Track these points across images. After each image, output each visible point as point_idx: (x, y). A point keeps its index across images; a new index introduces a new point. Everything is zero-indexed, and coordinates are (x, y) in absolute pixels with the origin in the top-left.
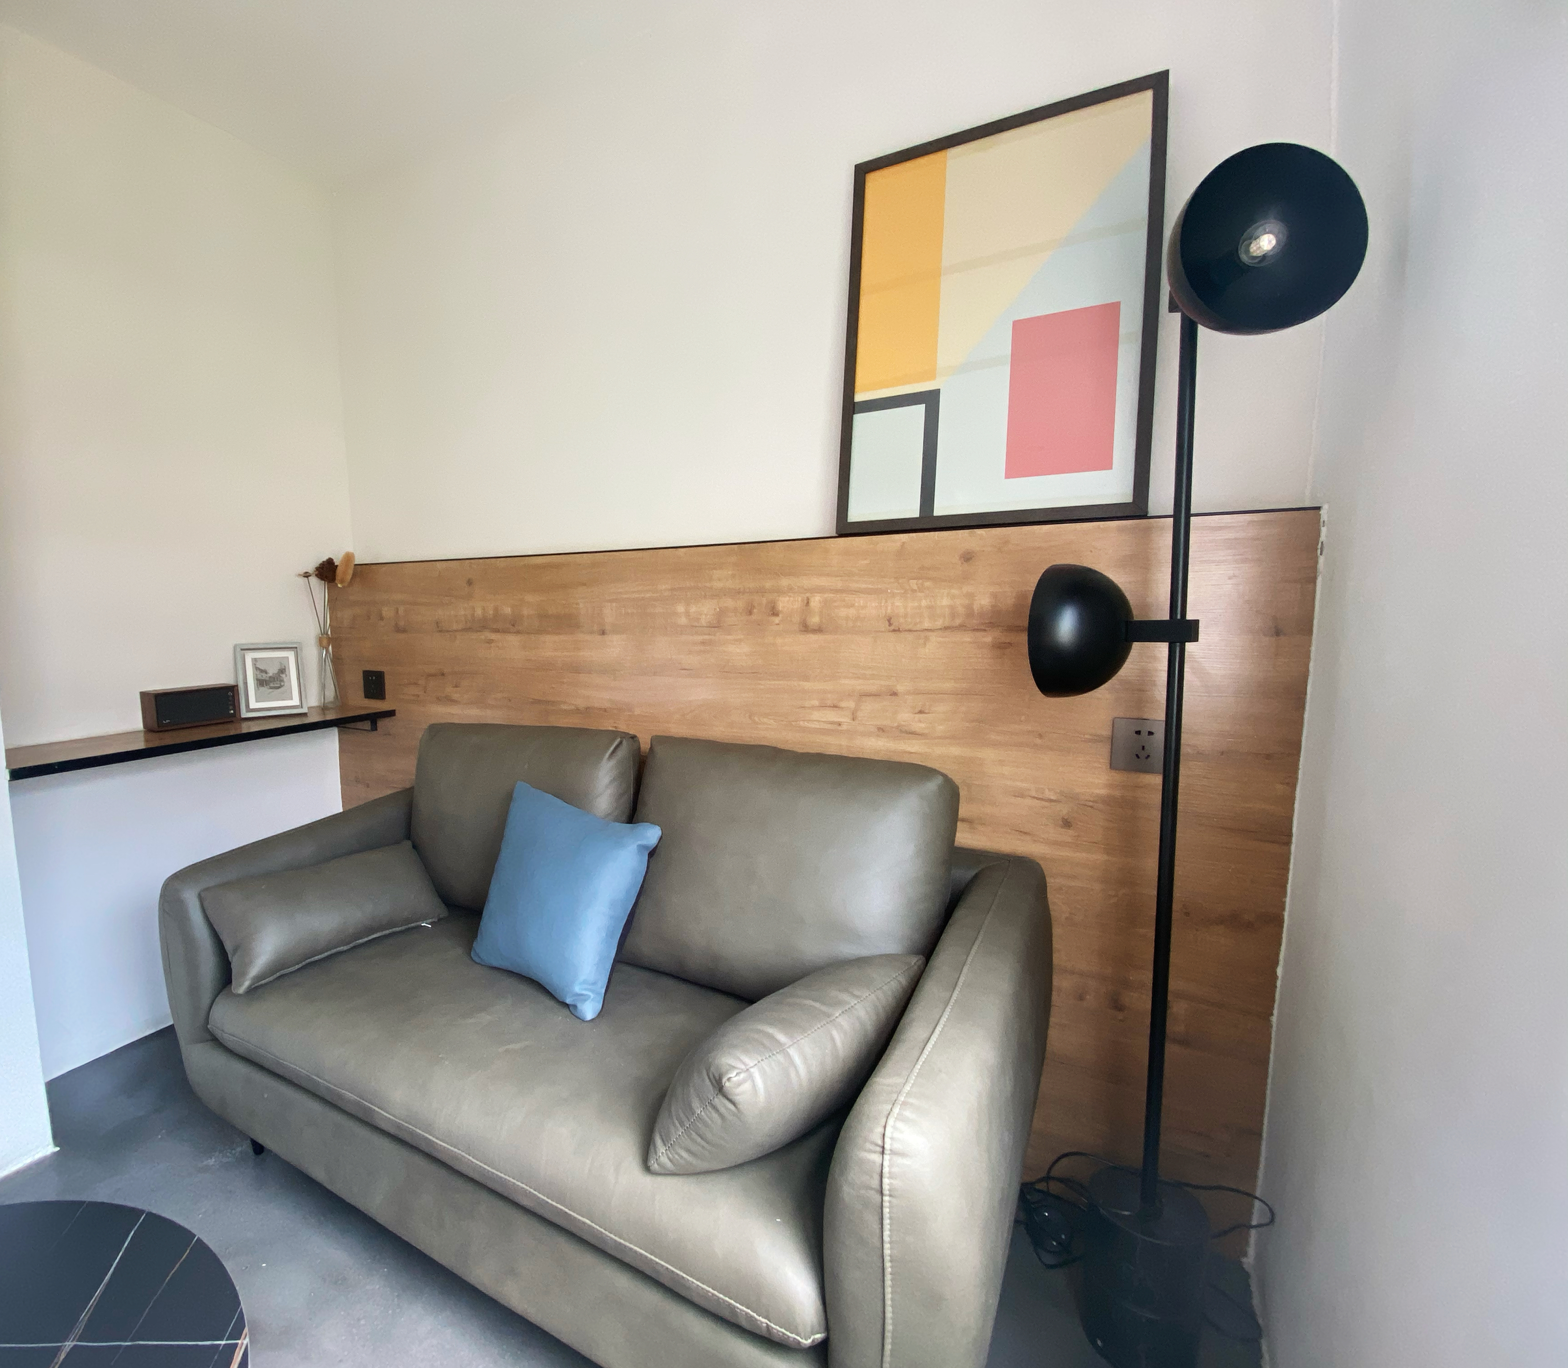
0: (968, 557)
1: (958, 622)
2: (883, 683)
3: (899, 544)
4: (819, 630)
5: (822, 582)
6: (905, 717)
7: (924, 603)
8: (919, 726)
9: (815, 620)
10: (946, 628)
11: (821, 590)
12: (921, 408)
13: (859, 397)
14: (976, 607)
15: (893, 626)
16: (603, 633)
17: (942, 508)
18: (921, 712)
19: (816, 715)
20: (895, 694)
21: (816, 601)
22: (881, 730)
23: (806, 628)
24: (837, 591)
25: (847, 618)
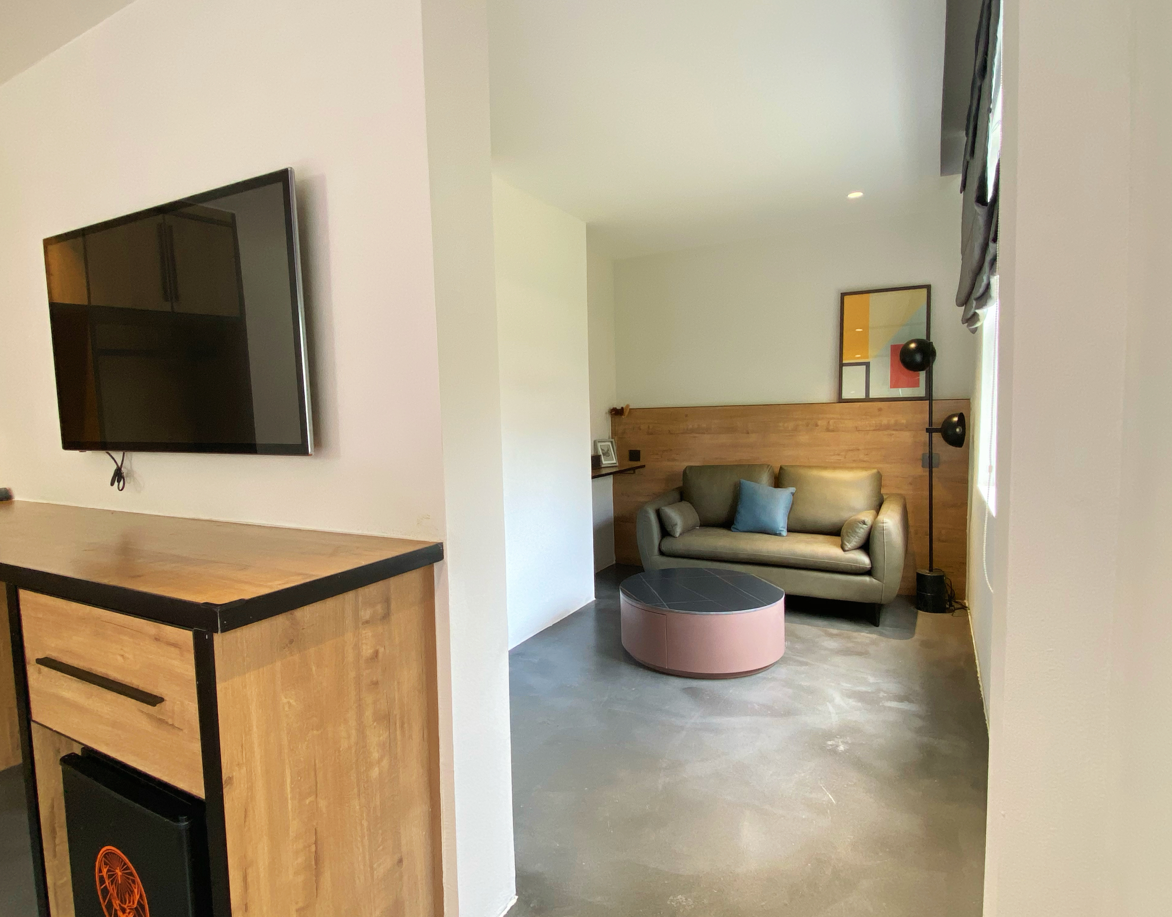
0: (880, 410)
1: (878, 428)
2: (854, 446)
3: (858, 406)
4: (833, 431)
5: (832, 416)
6: (862, 456)
7: (867, 423)
8: (866, 459)
9: (831, 428)
10: (874, 430)
11: (834, 418)
12: (865, 367)
13: (844, 362)
14: (883, 423)
15: (857, 429)
16: (748, 433)
17: (872, 395)
18: (867, 455)
19: (833, 457)
20: (859, 450)
21: (831, 422)
22: (854, 461)
23: (828, 430)
24: (838, 419)
25: (843, 427)
